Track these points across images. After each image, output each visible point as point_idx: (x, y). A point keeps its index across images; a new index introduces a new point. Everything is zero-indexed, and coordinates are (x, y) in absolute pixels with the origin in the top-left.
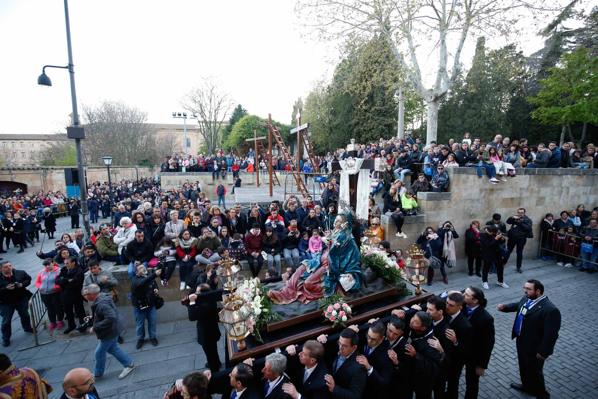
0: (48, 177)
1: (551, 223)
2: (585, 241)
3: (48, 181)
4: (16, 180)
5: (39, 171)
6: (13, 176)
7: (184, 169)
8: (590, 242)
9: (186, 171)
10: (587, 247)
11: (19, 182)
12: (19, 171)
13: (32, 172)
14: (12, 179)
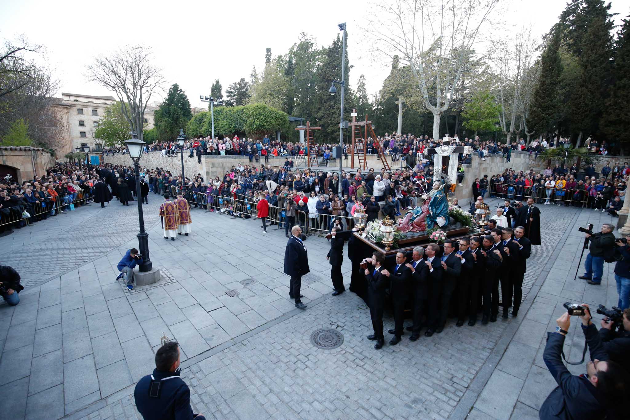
0: (39, 160)
1: (495, 180)
2: (510, 186)
3: (39, 165)
4: (9, 164)
5: (30, 153)
6: (5, 158)
7: (223, 153)
8: (512, 186)
9: (226, 154)
10: (511, 188)
11: (11, 165)
12: (10, 152)
13: (23, 153)
14: (4, 161)
